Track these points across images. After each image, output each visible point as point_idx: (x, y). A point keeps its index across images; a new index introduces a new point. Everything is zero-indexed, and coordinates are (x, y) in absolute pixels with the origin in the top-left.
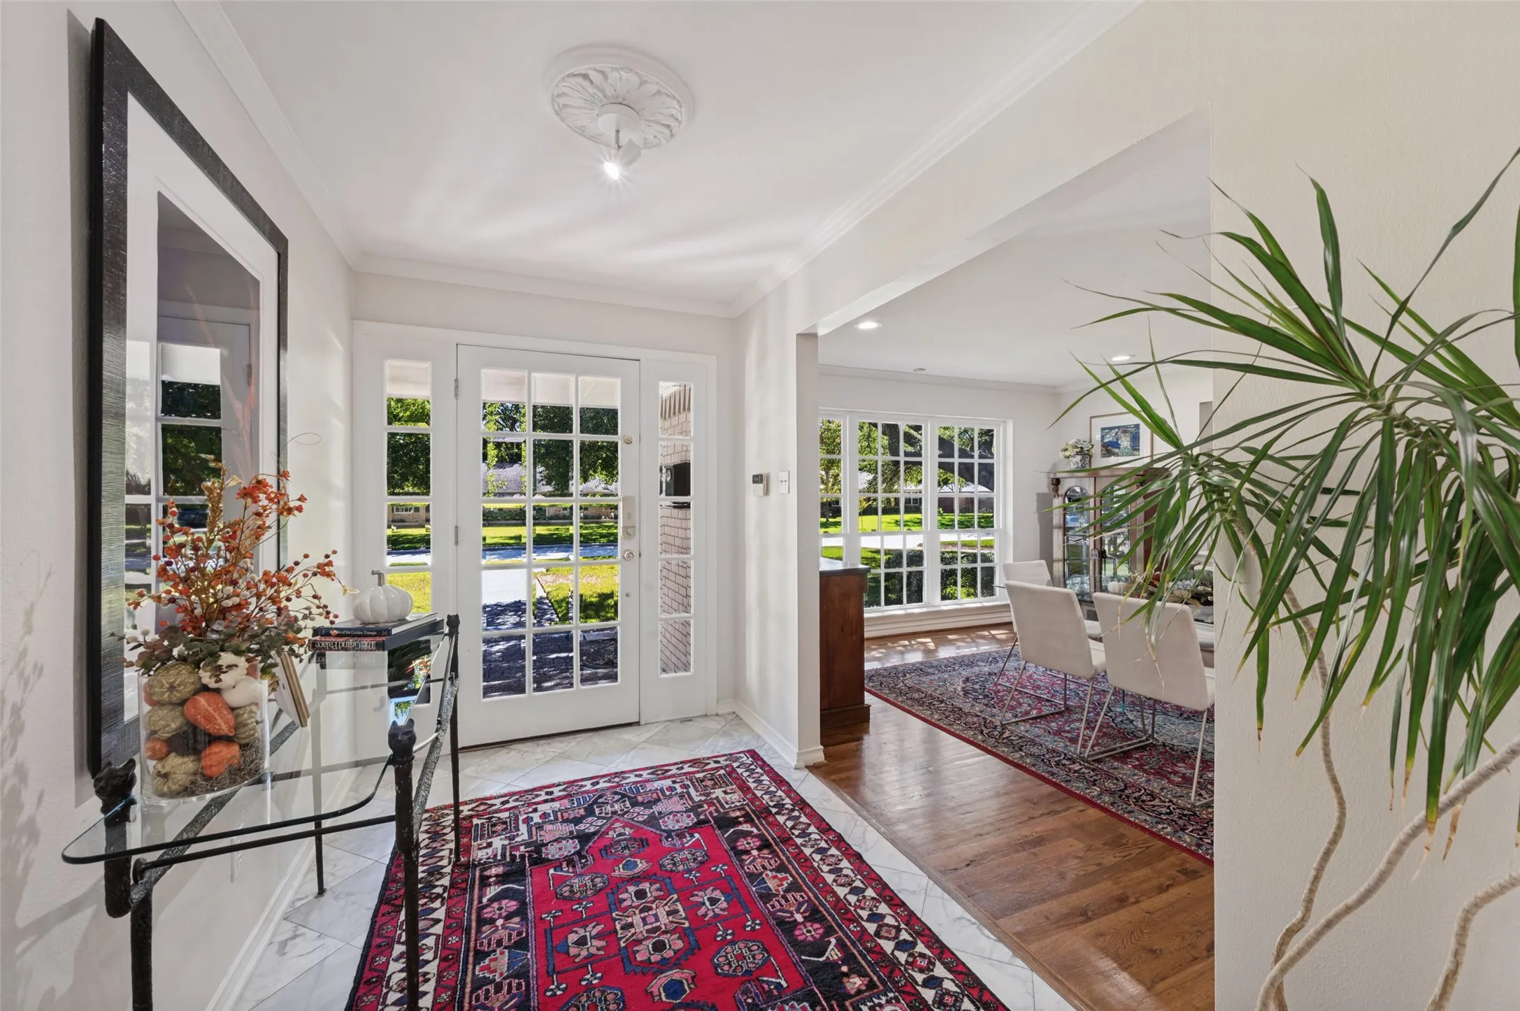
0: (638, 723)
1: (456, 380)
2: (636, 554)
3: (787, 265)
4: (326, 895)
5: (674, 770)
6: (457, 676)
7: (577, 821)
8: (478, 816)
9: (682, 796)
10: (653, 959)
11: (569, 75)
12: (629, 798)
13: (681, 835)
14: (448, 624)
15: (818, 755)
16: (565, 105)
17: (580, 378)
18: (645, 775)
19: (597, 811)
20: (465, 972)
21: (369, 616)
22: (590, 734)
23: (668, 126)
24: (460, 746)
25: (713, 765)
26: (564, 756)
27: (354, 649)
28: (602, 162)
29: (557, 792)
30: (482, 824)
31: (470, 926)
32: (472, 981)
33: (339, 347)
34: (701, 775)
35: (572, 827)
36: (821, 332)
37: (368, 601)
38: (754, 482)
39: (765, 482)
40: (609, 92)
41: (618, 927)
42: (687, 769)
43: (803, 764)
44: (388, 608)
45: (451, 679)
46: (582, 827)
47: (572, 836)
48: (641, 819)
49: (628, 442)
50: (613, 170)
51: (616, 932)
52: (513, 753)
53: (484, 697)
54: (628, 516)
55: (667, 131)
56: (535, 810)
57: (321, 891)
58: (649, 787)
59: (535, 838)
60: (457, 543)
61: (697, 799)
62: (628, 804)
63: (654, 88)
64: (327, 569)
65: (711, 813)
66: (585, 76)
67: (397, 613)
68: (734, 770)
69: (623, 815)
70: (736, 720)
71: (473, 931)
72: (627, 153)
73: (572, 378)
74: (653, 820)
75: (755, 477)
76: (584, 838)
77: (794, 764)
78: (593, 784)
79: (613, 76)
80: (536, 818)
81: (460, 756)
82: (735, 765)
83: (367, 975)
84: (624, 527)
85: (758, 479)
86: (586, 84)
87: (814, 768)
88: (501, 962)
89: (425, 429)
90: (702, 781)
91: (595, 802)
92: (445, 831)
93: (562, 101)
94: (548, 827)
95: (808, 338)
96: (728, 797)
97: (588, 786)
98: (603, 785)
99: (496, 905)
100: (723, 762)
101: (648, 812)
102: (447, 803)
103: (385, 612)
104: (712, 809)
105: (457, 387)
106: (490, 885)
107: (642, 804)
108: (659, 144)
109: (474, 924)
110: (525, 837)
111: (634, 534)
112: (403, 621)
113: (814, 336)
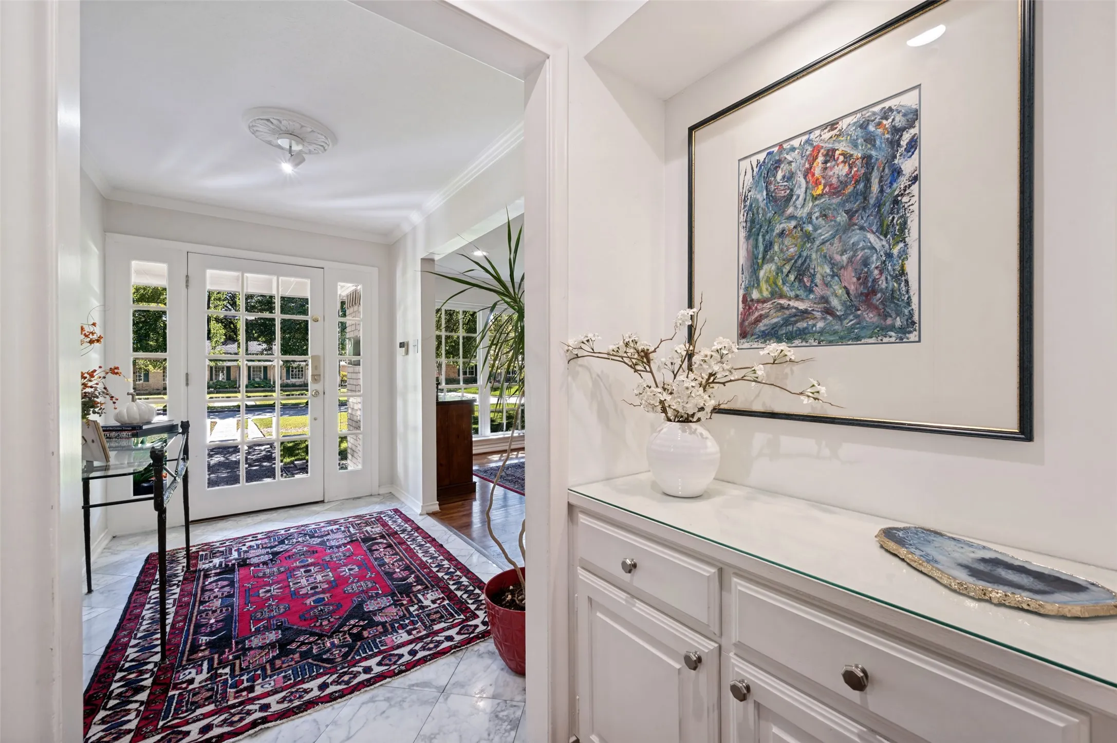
0: (323, 502)
1: (187, 276)
2: (321, 393)
3: (416, 218)
4: (93, 594)
5: (342, 521)
6: (188, 458)
7: (271, 547)
8: (203, 551)
9: (344, 532)
10: (309, 592)
11: (258, 119)
12: (309, 535)
13: (338, 547)
14: (181, 426)
15: (436, 507)
16: (257, 130)
17: (281, 278)
18: (322, 524)
19: (286, 542)
20: (193, 608)
21: (126, 419)
22: (288, 509)
23: (322, 146)
24: (191, 519)
25: (368, 517)
26: (267, 521)
27: (116, 438)
28: (280, 163)
29: (260, 536)
30: (206, 554)
31: (197, 594)
32: (198, 611)
33: (95, 251)
34: (359, 522)
35: (269, 550)
36: (437, 258)
37: (125, 410)
38: (400, 347)
39: (406, 347)
40: (283, 128)
41: (291, 584)
42: (350, 520)
43: (425, 512)
44: (140, 415)
45: (183, 459)
46: (275, 549)
47: (268, 553)
48: (314, 543)
49: (316, 321)
50: (287, 168)
51: (290, 586)
52: (230, 522)
53: (208, 487)
54: (315, 368)
55: (322, 148)
56: (244, 545)
57: (90, 591)
58: (323, 529)
59: (242, 557)
60: (187, 384)
61: (353, 532)
62: (308, 537)
63: (309, 130)
64: (116, 371)
65: (360, 537)
66: (268, 120)
67: (146, 418)
68: (381, 518)
69: (303, 543)
70: (391, 496)
71: (199, 595)
72: (297, 159)
73: (274, 278)
74: (322, 543)
75: (401, 343)
76: (275, 554)
77: (419, 513)
78: (286, 531)
79: (284, 122)
80: (244, 548)
81: (190, 526)
82: (382, 516)
83: (128, 617)
84: (312, 375)
85: (402, 345)
86: (269, 124)
87: (433, 514)
88: (218, 603)
89: (164, 308)
90: (358, 524)
91: (286, 538)
92: (179, 559)
93: (255, 129)
94: (252, 551)
95: (428, 261)
96: (373, 530)
97: (283, 532)
98: (292, 531)
99: (214, 584)
100: (375, 515)
101: (320, 540)
102: (180, 547)
103: (137, 417)
104: (362, 535)
105: (187, 281)
106: (211, 577)
107: (317, 537)
108: (318, 153)
109: (199, 592)
110: (236, 556)
111: (320, 380)
112: (149, 423)
113: (433, 260)
